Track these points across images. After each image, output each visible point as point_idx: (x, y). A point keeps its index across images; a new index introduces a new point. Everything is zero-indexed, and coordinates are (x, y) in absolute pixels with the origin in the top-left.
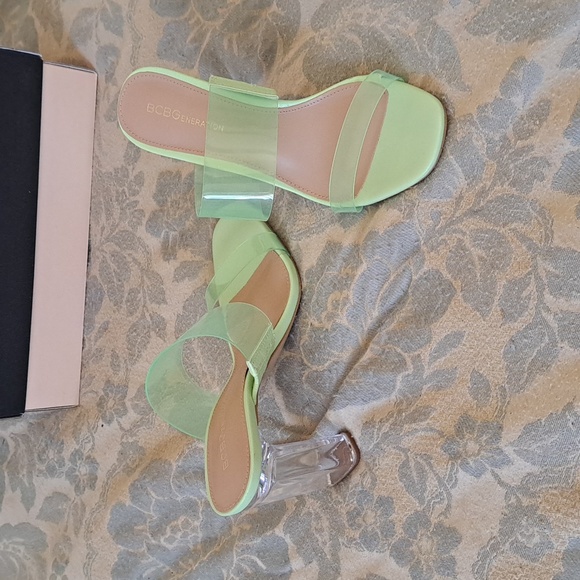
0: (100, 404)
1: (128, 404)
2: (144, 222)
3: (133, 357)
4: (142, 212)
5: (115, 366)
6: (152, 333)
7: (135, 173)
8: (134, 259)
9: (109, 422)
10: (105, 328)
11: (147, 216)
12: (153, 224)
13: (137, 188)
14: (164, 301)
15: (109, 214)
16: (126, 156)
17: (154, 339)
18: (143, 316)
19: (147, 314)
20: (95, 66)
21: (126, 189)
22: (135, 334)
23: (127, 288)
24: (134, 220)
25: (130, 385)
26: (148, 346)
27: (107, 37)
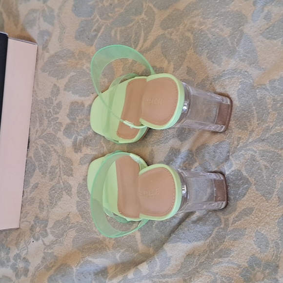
0: (32, 229)
1: (49, 231)
2: (62, 130)
3: (52, 204)
4: (61, 124)
5: (41, 208)
6: (64, 192)
7: (57, 102)
8: (54, 150)
9: (37, 240)
10: (36, 186)
11: (64, 126)
12: (68, 131)
13: (58, 110)
14: (72, 175)
15: (41, 124)
16: (52, 92)
17: (65, 197)
18: (59, 182)
19: (61, 181)
20: (37, 41)
21: (51, 111)
22: (54, 192)
23: (50, 165)
24: (56, 128)
25: (50, 220)
26: (62, 199)
27: (45, 26)
